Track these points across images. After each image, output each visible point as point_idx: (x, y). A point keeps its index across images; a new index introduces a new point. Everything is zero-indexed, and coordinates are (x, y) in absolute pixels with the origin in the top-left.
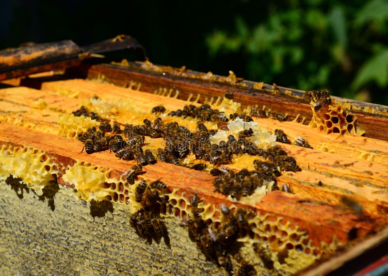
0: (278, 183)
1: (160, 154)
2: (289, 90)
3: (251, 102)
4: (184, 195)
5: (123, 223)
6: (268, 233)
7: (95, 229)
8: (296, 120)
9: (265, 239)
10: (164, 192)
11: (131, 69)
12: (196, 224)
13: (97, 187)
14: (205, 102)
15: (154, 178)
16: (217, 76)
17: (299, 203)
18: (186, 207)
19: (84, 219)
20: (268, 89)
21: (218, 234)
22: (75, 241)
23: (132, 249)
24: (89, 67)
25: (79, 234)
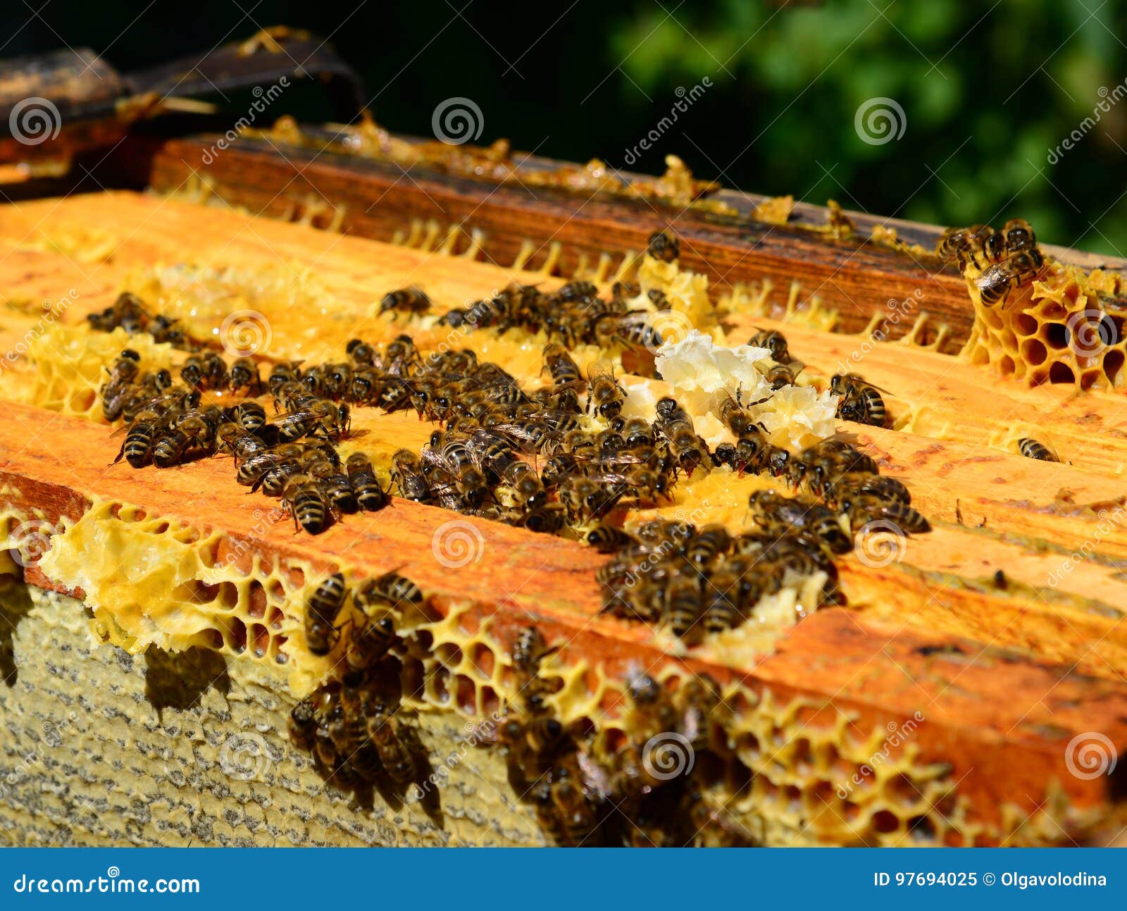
0: (842, 576)
1: (403, 472)
2: (887, 227)
3: (745, 270)
4: (489, 629)
5: (265, 734)
6: (803, 769)
7: (166, 755)
8: (912, 335)
9: (793, 793)
10: (415, 617)
11: (306, 153)
12: (535, 736)
13: (167, 599)
14: (579, 275)
15: (376, 562)
16: (623, 175)
17: (919, 656)
18: (496, 671)
19: (122, 715)
20: (812, 220)
21: (615, 779)
22: (91, 800)
23: (300, 830)
24: (158, 146)
25: (106, 771)
